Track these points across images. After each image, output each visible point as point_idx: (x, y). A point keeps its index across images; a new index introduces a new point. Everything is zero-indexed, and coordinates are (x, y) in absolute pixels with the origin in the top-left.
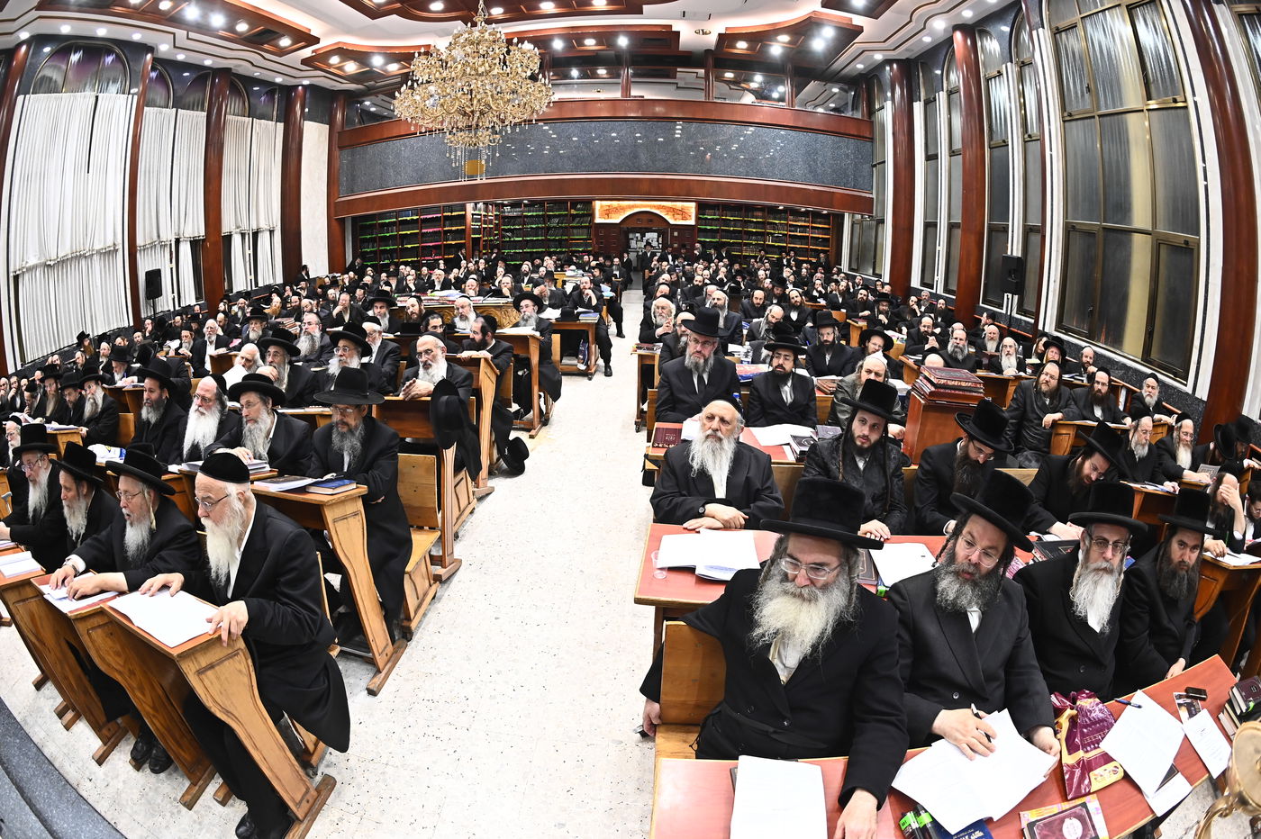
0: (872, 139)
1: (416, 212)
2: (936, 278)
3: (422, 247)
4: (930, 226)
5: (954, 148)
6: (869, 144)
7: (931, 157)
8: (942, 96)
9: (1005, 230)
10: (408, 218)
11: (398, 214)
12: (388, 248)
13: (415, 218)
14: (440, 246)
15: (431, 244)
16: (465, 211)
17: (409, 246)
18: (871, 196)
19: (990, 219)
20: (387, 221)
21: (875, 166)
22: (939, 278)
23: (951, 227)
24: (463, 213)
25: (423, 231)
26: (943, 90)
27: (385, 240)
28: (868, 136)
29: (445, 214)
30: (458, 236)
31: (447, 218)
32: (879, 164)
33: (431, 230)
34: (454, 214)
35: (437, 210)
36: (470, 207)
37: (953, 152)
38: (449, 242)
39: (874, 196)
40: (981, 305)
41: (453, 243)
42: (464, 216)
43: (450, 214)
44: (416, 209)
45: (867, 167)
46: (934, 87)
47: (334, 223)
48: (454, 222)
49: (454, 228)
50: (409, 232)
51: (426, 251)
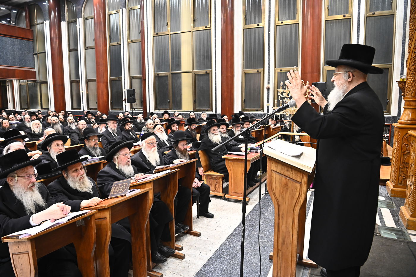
0: (33, 40)
2: (82, 105)
4: (75, 83)
5: (87, 46)
6: (31, 43)
7: (73, 50)
8: (81, 21)
9: (120, 80)
18: (34, 70)
19: (111, 76)
21: (36, 54)
22: (84, 105)
23: (88, 81)
26: (81, 17)
28: (30, 38)
32: (39, 53)
37: (87, 48)
39: (36, 70)
40: (110, 111)
45: (31, 55)
46: (75, 16)
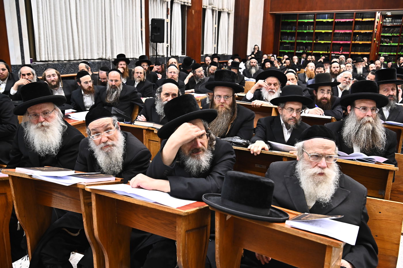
1: (331, 16)
3: (334, 44)
10: (324, 20)
11: (316, 16)
12: (304, 42)
13: (330, 20)
14: (349, 44)
15: (341, 42)
16: (375, 18)
17: (322, 42)
20: (306, 21)
24: (373, 19)
25: (336, 31)
27: (302, 35)
29: (357, 19)
30: (365, 37)
31: (357, 23)
33: (343, 32)
34: (364, 20)
35: (351, 15)
36: (378, 15)
38: (356, 42)
41: (361, 43)
42: (374, 22)
43: (360, 20)
44: (332, 14)
47: (269, 17)
48: (363, 26)
49: (362, 31)
50: (323, 31)
51: (337, 47)
